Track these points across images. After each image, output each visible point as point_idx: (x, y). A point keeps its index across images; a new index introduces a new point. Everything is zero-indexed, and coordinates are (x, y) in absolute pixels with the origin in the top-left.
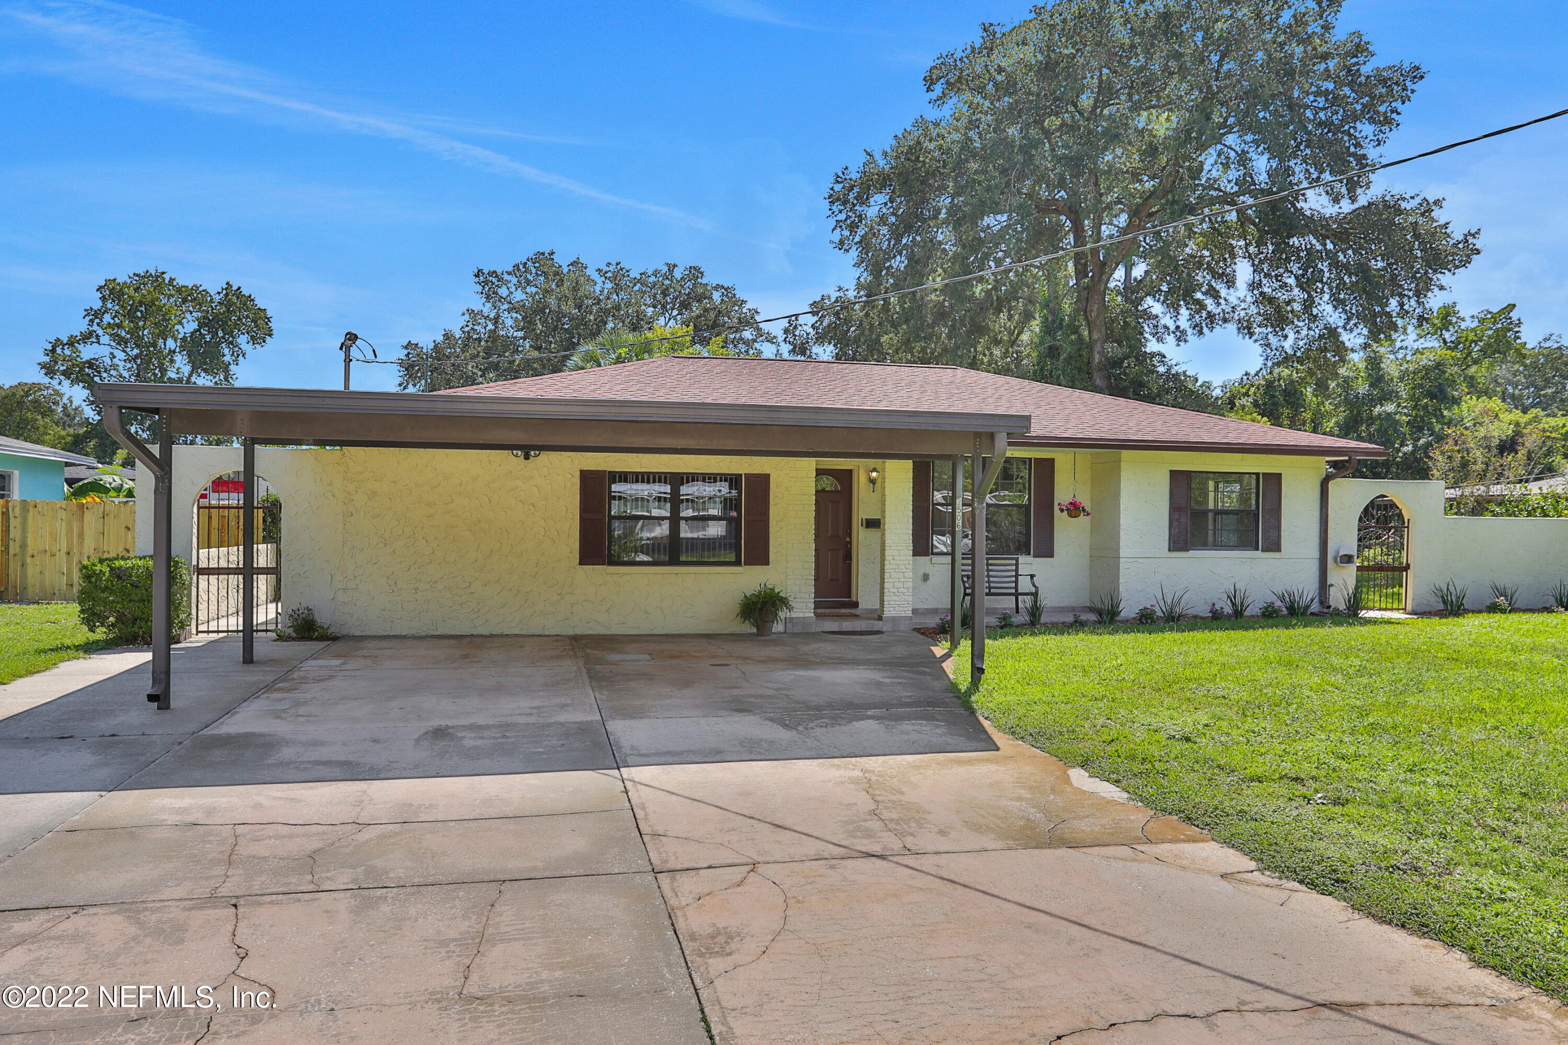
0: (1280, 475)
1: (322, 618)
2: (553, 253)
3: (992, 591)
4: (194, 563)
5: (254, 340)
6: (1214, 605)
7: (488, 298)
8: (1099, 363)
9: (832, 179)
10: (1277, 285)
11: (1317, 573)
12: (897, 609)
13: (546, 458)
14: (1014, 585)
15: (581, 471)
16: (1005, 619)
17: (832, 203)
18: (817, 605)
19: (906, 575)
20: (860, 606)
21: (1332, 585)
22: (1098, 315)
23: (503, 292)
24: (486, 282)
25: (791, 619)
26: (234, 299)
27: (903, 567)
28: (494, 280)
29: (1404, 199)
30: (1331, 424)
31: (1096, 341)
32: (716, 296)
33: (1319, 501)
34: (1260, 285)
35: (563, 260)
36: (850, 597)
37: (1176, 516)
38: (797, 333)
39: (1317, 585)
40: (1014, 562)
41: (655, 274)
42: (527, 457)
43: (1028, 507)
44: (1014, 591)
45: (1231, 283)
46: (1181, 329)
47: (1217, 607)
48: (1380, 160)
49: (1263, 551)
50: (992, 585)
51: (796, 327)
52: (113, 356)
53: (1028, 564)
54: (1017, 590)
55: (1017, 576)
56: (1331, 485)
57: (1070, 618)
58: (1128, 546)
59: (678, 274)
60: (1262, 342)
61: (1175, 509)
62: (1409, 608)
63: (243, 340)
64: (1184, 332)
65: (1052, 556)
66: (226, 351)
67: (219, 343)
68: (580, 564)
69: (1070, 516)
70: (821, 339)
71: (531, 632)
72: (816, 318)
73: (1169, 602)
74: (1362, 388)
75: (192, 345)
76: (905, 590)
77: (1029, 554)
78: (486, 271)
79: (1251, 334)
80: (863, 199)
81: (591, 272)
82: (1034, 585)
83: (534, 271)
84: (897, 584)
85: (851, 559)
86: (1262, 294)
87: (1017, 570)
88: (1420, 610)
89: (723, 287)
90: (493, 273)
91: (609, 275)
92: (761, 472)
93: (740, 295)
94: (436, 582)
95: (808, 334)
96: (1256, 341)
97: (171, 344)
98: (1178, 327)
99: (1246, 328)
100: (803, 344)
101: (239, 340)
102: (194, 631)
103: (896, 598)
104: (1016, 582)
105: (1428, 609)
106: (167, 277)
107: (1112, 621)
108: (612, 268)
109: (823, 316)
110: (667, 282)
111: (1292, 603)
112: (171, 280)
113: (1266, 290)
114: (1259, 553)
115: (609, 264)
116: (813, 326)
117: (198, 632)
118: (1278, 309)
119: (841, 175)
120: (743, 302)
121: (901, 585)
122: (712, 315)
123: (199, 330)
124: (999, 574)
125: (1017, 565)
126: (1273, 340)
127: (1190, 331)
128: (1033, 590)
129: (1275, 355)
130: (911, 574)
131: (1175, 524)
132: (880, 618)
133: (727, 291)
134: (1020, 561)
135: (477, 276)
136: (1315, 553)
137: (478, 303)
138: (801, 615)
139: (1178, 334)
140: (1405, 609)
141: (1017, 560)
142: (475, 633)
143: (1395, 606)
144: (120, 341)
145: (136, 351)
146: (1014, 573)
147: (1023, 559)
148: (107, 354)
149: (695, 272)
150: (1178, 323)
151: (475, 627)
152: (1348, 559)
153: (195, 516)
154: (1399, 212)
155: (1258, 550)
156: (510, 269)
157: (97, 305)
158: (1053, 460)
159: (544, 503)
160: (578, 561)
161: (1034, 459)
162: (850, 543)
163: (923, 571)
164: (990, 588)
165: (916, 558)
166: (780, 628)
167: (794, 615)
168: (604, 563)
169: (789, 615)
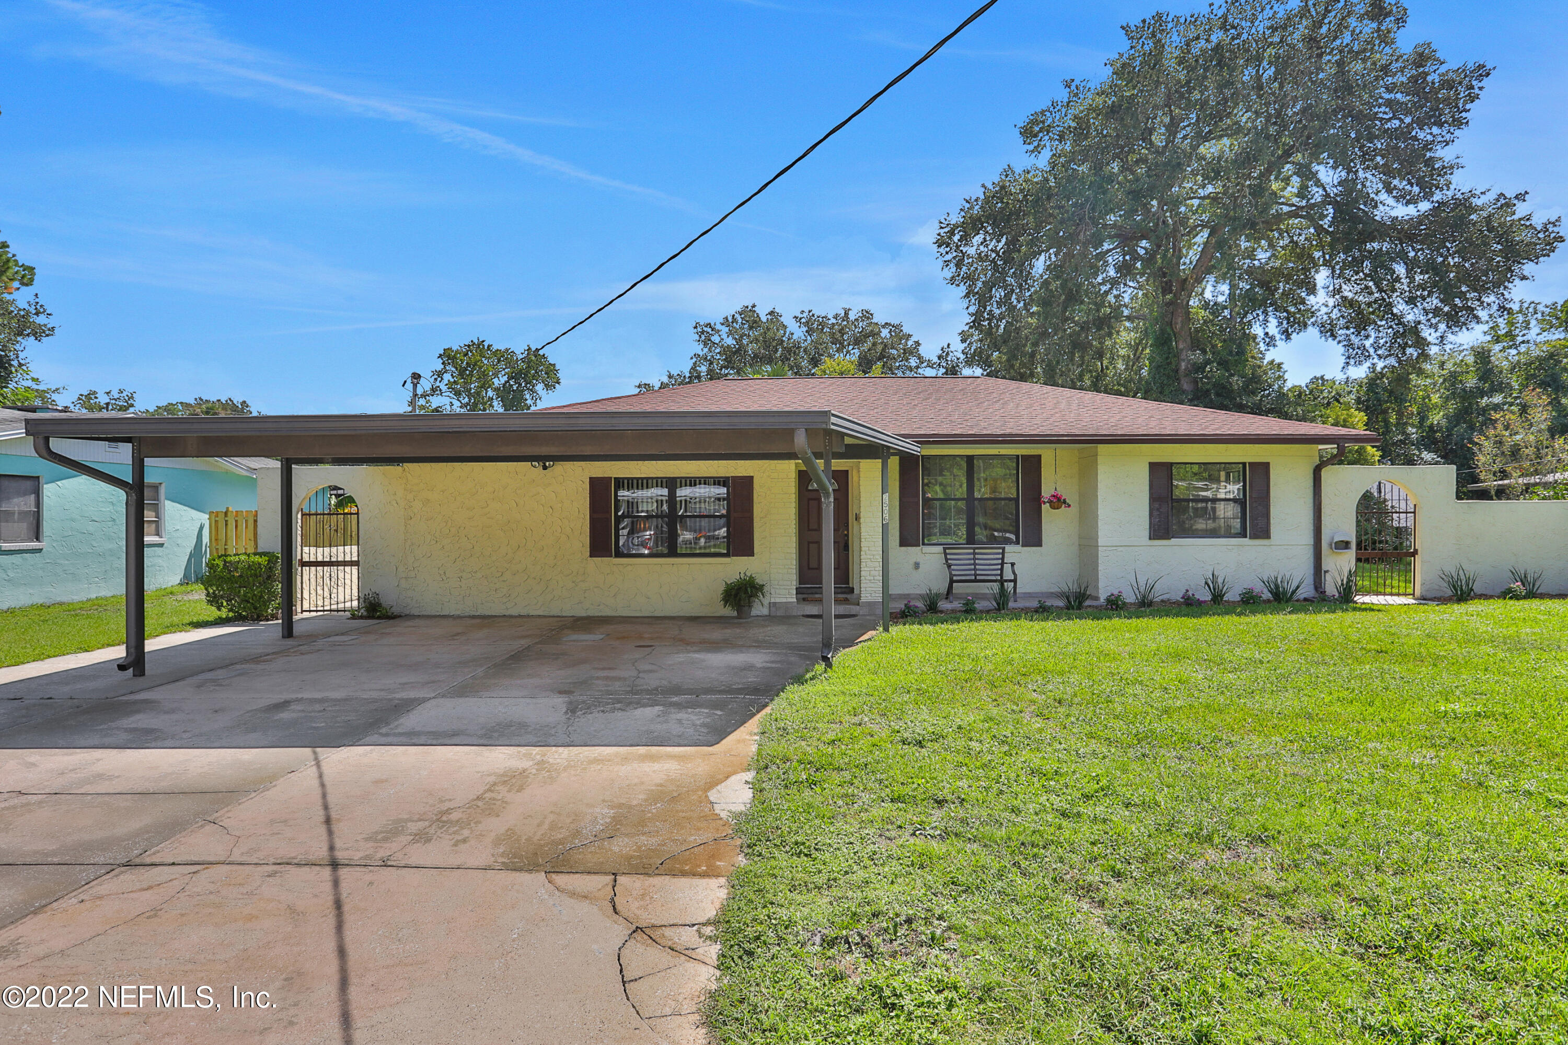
0: (1268, 464)
1: (389, 600)
2: (754, 306)
3: (978, 578)
4: (299, 557)
5: (548, 387)
6: (1187, 591)
7: (705, 344)
8: (1185, 369)
9: (937, 225)
10: (1357, 288)
11: (1312, 560)
12: (873, 595)
13: (561, 468)
14: (999, 572)
15: (590, 478)
16: (967, 604)
17: (939, 246)
18: (799, 591)
19: (880, 564)
21: (1326, 572)
22: (1182, 327)
23: (716, 339)
24: (702, 332)
25: (775, 603)
26: (533, 358)
27: (877, 557)
28: (709, 330)
29: (1474, 196)
30: (1438, 417)
31: (1182, 350)
32: (885, 333)
33: (1312, 488)
34: (1339, 291)
35: (763, 313)
36: (847, 583)
37: (1156, 505)
38: (949, 359)
39: (1312, 572)
40: (1001, 551)
41: (836, 317)
42: (545, 468)
43: (1017, 500)
44: (999, 578)
45: (1312, 290)
46: (1270, 334)
47: (1190, 593)
48: (1457, 161)
49: (1250, 538)
50: (978, 572)
51: (948, 354)
52: (451, 403)
53: (1014, 553)
54: (1002, 577)
55: (1002, 564)
56: (1326, 473)
57: (1035, 604)
58: (1106, 535)
59: (852, 316)
60: (1345, 343)
61: (1155, 498)
62: (1417, 593)
63: (540, 387)
64: (1272, 338)
65: (1041, 546)
66: (528, 396)
67: (523, 391)
68: (591, 556)
69: (1053, 507)
70: (969, 363)
71: (552, 614)
72: (965, 345)
73: (1142, 589)
74: (1471, 381)
75: (504, 393)
76: (880, 578)
77: (1017, 544)
78: (702, 323)
79: (1333, 336)
80: (966, 239)
81: (787, 320)
82: (1014, 573)
83: (740, 320)
84: (873, 573)
85: (848, 550)
86: (1344, 298)
87: (1003, 559)
88: (1429, 595)
89: (890, 325)
90: (708, 325)
91: (803, 320)
92: (745, 475)
93: (906, 329)
94: (476, 572)
95: (958, 359)
96: (1339, 342)
97: (490, 393)
98: (1267, 334)
99: (1329, 330)
100: (953, 367)
101: (537, 388)
102: (299, 610)
103: (872, 585)
104: (1002, 570)
105: (1439, 594)
106: (486, 344)
107: (1080, 607)
108: (805, 315)
109: (971, 343)
110: (845, 323)
111: (1277, 586)
112: (489, 346)
113: (1346, 294)
114: (1246, 541)
115: (803, 312)
116: (963, 352)
117: (302, 611)
118: (1360, 312)
119: (943, 221)
120: (910, 336)
121: (876, 573)
122: (879, 348)
123: (508, 382)
124: (988, 562)
125: (1003, 554)
126: (1355, 340)
127: (1278, 337)
128: (1014, 577)
129: (1357, 353)
131: (1155, 513)
132: (857, 603)
133: (896, 329)
134: (1006, 550)
135: (696, 327)
136: (1309, 539)
137: (699, 349)
138: (784, 600)
139: (1267, 340)
140: (1413, 594)
141: (1004, 549)
142: (507, 614)
143: (1402, 591)
144: (458, 394)
145: (467, 400)
146: (1000, 561)
147: (1010, 548)
148: (448, 403)
149: (867, 315)
150: (1267, 330)
151: (507, 609)
152: (1346, 545)
153: (299, 521)
154: (1472, 209)
155: (1246, 537)
156: (722, 321)
157: (440, 367)
158: (1040, 456)
159: (560, 505)
160: (588, 554)
161: (1022, 456)
162: (847, 535)
163: (914, 560)
164: (976, 575)
165: (903, 548)
166: (765, 611)
167: (778, 600)
168: (611, 556)
169: (773, 600)
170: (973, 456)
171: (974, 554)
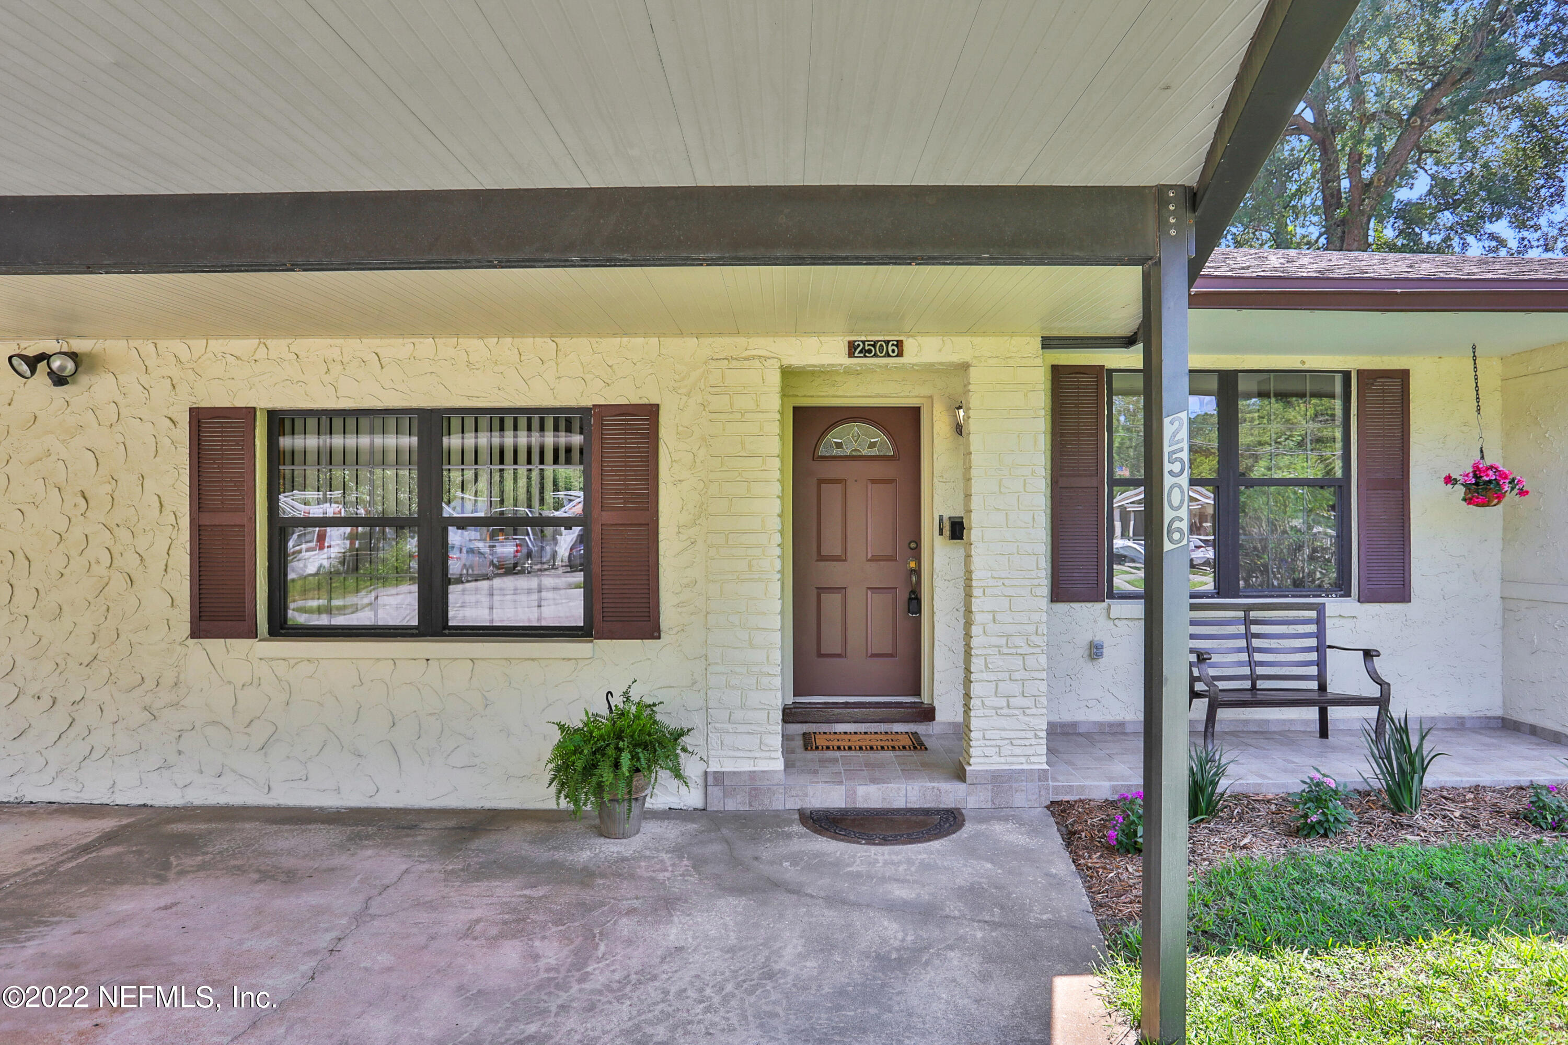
3: (1261, 684)
12: (1006, 750)
14: (1314, 671)
15: (194, 411)
19: (1031, 662)
20: (940, 716)
25: (721, 776)
27: (1020, 641)
36: (918, 693)
40: (1313, 614)
42: (57, 379)
43: (1342, 487)
44: (1315, 686)
50: (1260, 671)
53: (1350, 621)
54: (1322, 688)
55: (1322, 650)
65: (1410, 600)
68: (196, 633)
76: (1028, 702)
77: (1348, 595)
82: (1376, 679)
84: (1006, 687)
85: (919, 611)
87: (1320, 635)
92: (635, 400)
103: (1003, 722)
104: (1321, 664)
121: (1015, 688)
125: (1320, 621)
128: (1374, 691)
130: (1043, 659)
132: (960, 775)
134: (1328, 612)
138: (749, 767)
141: (1320, 609)
146: (1314, 642)
147: (1334, 606)
158: (1404, 375)
159: (108, 488)
160: (186, 628)
161: (1359, 372)
162: (917, 572)
163: (1089, 638)
164: (1254, 678)
165: (1062, 607)
166: (692, 798)
167: (729, 767)
168: (252, 633)
169: (714, 767)
170: (1236, 372)
171: (1247, 622)
